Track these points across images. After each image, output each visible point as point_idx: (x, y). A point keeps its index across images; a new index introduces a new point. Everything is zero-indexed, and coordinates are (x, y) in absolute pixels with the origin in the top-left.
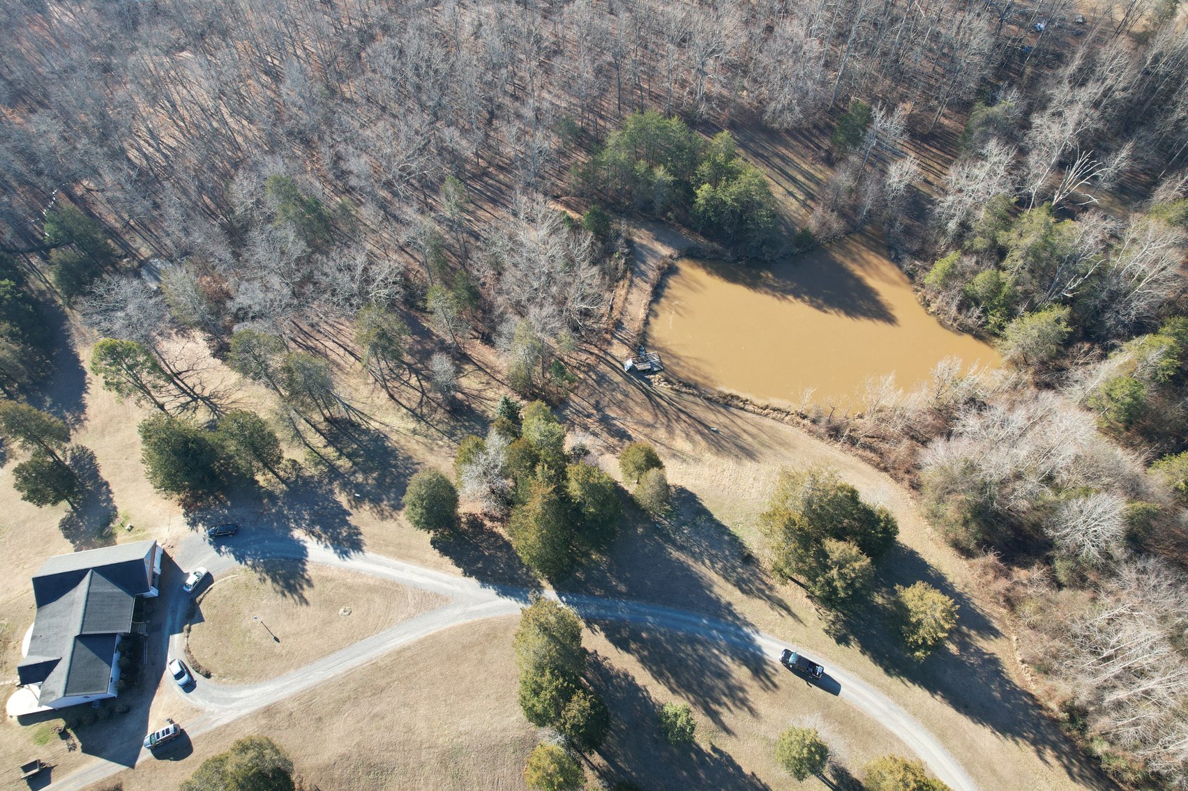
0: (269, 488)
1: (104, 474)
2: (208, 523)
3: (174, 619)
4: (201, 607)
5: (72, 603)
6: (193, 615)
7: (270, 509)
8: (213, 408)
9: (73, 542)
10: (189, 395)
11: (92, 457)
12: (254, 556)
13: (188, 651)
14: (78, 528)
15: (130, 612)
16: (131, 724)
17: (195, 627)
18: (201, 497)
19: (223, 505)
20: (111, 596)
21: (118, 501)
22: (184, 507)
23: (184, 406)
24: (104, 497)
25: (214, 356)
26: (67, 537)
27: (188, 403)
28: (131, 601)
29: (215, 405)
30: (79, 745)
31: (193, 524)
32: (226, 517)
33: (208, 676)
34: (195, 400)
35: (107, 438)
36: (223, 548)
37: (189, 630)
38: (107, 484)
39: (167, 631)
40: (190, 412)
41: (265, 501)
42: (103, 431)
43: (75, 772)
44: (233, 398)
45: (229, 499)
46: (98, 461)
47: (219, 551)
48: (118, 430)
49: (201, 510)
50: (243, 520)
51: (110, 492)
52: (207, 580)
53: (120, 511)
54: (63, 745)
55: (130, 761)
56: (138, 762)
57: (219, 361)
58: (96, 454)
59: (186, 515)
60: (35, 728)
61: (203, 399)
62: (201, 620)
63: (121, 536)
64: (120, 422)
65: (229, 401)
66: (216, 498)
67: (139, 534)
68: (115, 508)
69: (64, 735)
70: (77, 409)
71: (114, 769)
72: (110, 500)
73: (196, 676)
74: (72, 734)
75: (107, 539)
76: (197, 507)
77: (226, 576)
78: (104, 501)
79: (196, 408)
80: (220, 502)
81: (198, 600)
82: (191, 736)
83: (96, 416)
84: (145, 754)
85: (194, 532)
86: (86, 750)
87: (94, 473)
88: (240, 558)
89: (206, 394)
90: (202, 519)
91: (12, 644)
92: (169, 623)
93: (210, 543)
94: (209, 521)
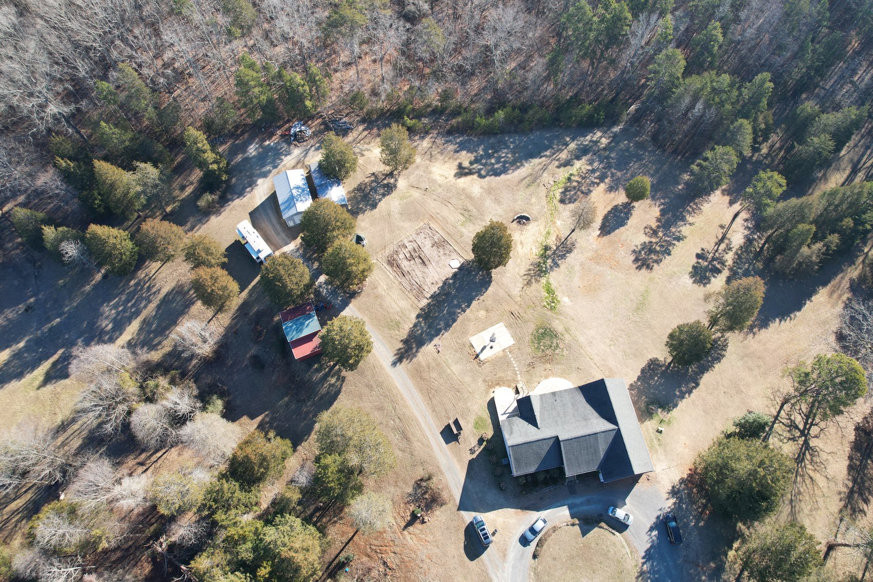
0: (727, 565)
1: (707, 378)
2: (678, 507)
3: (582, 504)
4: (596, 529)
5: (586, 419)
6: (587, 522)
7: (704, 574)
8: (800, 459)
9: (639, 378)
10: (806, 424)
11: (718, 359)
12: (652, 571)
13: (555, 529)
14: (652, 378)
15: (584, 470)
16: (492, 495)
17: (577, 528)
18: (703, 489)
19: (698, 518)
20: (596, 451)
21: (683, 404)
22: (690, 476)
23: (792, 426)
24: (684, 389)
25: (857, 428)
26: (643, 371)
27: (797, 427)
28: (593, 468)
29: (803, 460)
30: (474, 456)
31: (674, 492)
32: (686, 525)
33: (535, 556)
34: (802, 433)
35: (740, 363)
36: (655, 533)
37: (573, 525)
38: (697, 385)
39: (570, 501)
40: (788, 435)
41: (712, 565)
42: (747, 356)
43: (455, 461)
44: (817, 476)
45: (706, 522)
46: (717, 366)
47: (651, 529)
48: (751, 369)
49: (689, 495)
50: (688, 546)
51: (690, 392)
52: (620, 526)
53: (675, 412)
54: (474, 442)
55: (463, 506)
56: (463, 513)
57: (852, 437)
58: (724, 360)
59: (682, 481)
60: (486, 415)
61: (806, 442)
62: (584, 533)
63: (651, 425)
64: (759, 367)
65: (811, 473)
66: (705, 507)
67: (655, 441)
68: (676, 406)
69: (481, 441)
70: (762, 321)
71: (457, 494)
72: (682, 397)
73: (533, 545)
74: (482, 447)
75: (645, 413)
76: (691, 490)
77: (629, 545)
78: (681, 391)
79: (793, 439)
80: (701, 513)
81: (603, 524)
82: (484, 556)
83: (759, 342)
84: (468, 517)
85: (666, 496)
86: (471, 463)
87: (704, 369)
88: (648, 556)
89: (813, 443)
90: (680, 500)
91: (548, 366)
92: (578, 501)
93: (658, 517)
94: (680, 507)
